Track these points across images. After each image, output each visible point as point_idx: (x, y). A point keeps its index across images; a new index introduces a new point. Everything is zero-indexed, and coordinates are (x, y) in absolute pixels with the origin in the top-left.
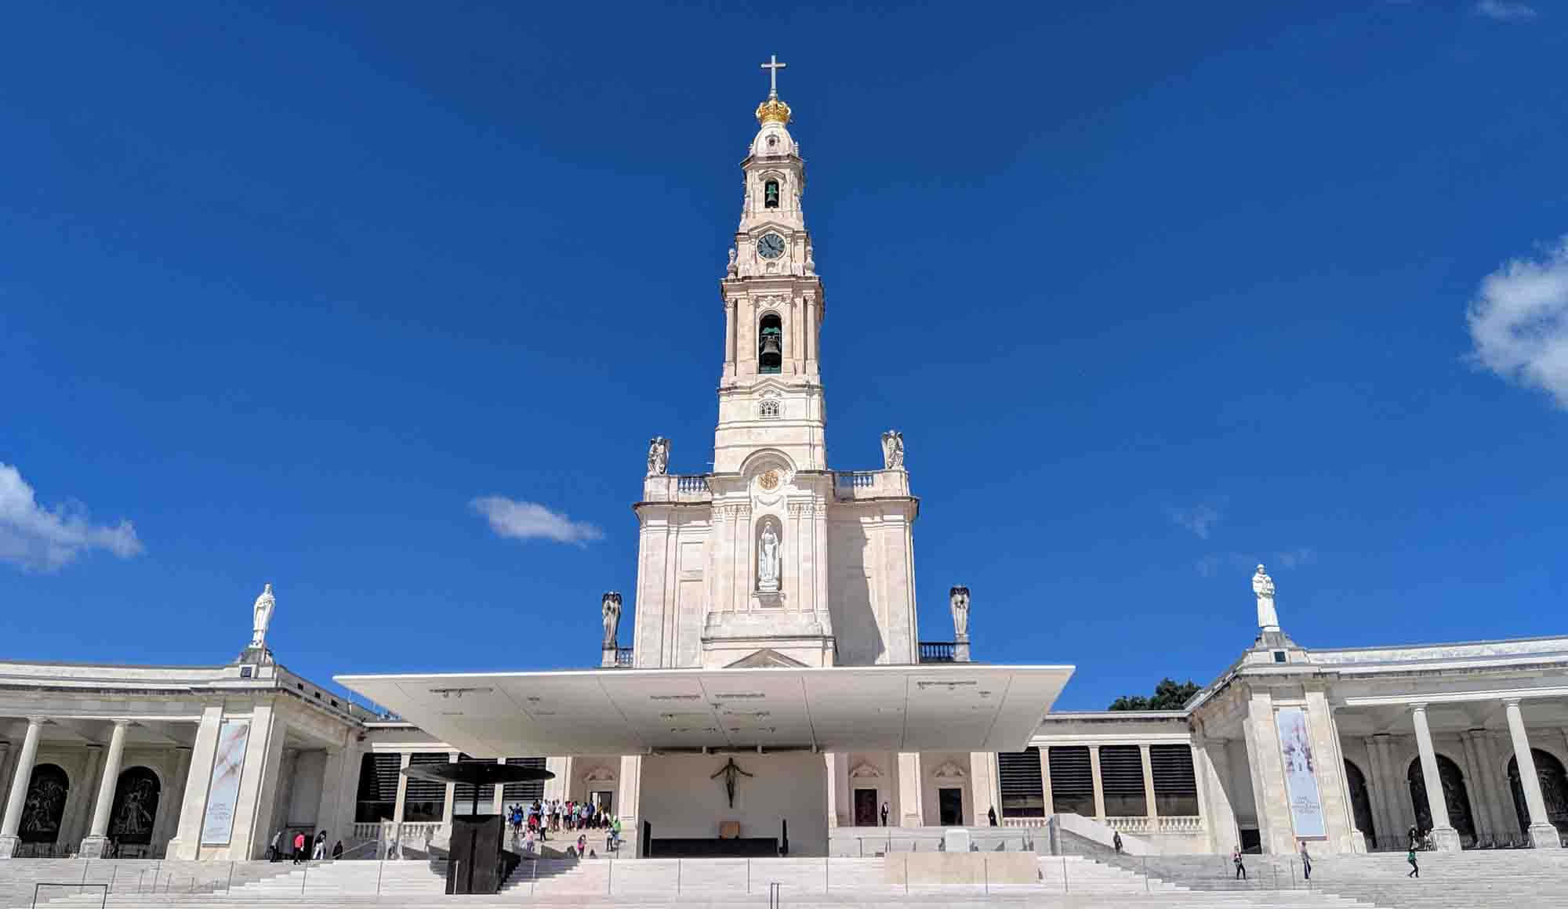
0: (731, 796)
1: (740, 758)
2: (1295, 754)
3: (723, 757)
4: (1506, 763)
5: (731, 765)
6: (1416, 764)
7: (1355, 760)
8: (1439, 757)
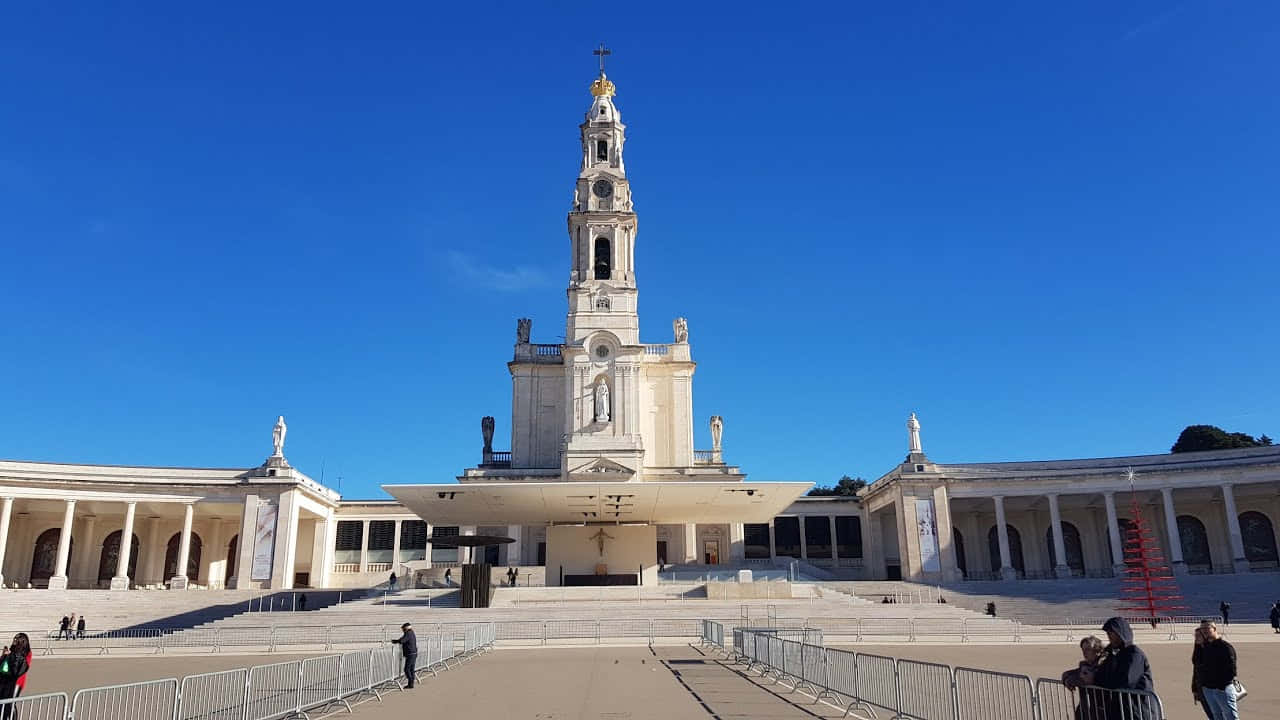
0: (601, 550)
1: (606, 528)
2: (925, 525)
3: (597, 528)
4: (1046, 529)
5: (601, 533)
6: (994, 529)
7: (959, 528)
8: (1008, 526)
